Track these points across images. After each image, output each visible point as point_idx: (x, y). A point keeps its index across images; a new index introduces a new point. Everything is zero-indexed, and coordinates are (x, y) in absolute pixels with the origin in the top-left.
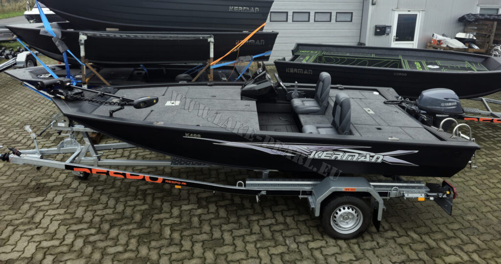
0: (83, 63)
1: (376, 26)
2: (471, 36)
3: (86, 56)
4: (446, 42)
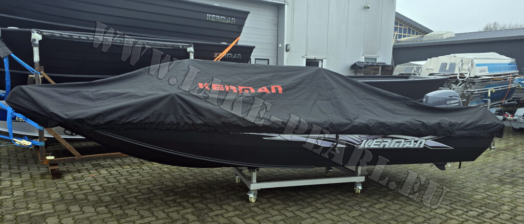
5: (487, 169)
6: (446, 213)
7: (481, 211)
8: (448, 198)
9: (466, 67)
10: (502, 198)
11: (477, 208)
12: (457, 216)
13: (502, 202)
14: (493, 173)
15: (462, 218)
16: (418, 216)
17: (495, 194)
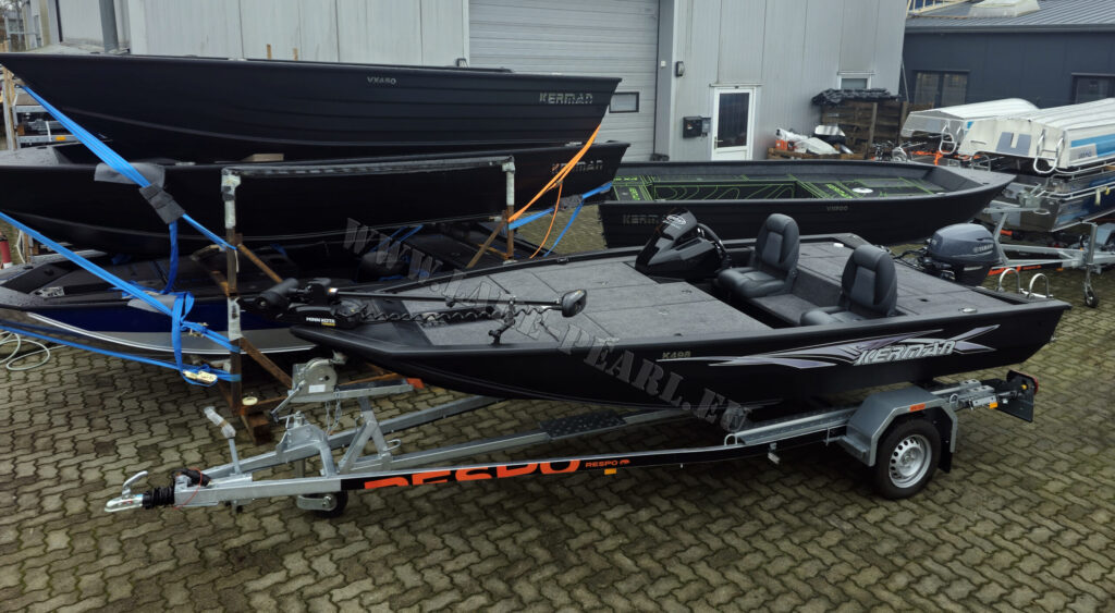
0: (231, 244)
1: (685, 119)
2: (835, 131)
3: (239, 227)
4: (803, 144)
5: (1080, 401)
6: (993, 534)
7: (1056, 527)
8: (999, 491)
9: (1051, 146)
10: (1097, 488)
11: (1049, 518)
12: (1013, 541)
13: (1096, 501)
14: (1090, 413)
15: (1022, 547)
16: (944, 542)
17: (1088, 476)
